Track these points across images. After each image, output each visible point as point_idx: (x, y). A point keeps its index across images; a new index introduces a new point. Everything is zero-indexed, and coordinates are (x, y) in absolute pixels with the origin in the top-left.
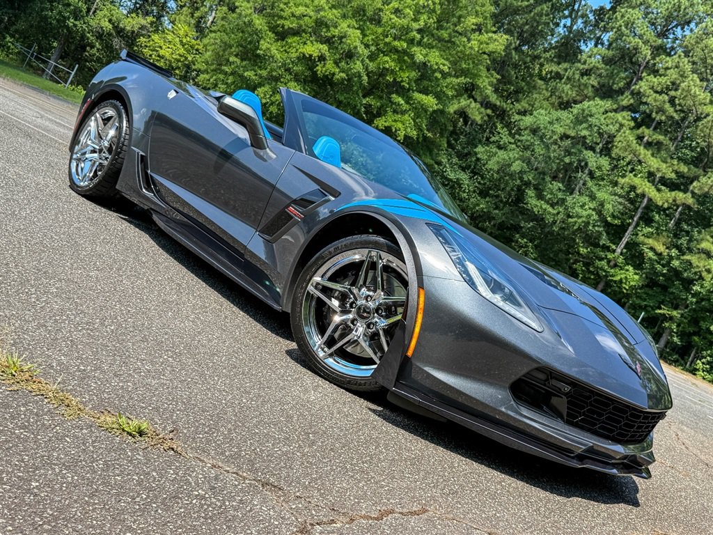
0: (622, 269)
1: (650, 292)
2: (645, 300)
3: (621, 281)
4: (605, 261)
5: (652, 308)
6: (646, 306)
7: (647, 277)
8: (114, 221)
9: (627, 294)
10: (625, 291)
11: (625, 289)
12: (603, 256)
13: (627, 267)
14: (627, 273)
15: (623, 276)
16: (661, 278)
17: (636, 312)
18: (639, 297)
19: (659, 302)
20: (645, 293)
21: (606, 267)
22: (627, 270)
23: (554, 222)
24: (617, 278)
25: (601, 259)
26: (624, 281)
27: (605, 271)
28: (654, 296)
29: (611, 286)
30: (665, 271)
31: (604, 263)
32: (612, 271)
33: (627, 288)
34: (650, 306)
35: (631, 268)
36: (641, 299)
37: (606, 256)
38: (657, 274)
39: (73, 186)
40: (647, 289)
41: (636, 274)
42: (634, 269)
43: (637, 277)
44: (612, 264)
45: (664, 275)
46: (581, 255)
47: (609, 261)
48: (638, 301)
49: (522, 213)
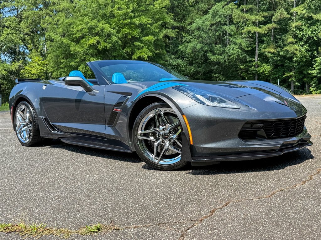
0: (261, 67)
1: (277, 70)
2: (277, 74)
3: (263, 71)
5: (281, 76)
6: (278, 76)
7: (273, 65)
8: (46, 150)
9: (268, 75)
10: (267, 75)
11: (267, 74)
12: (251, 65)
13: (263, 65)
14: (264, 67)
15: (263, 69)
16: (279, 62)
18: (274, 74)
19: (283, 72)
20: (276, 71)
21: (255, 69)
22: (264, 66)
23: (225, 61)
24: (261, 71)
25: (251, 67)
26: (265, 71)
27: (255, 71)
28: (280, 71)
29: (260, 76)
30: (279, 59)
31: (253, 67)
32: (258, 69)
33: (267, 73)
34: (280, 76)
35: (265, 64)
36: (275, 75)
37: (252, 64)
38: (276, 61)
39: (23, 144)
40: (275, 69)
41: (268, 66)
42: (266, 64)
43: (269, 67)
44: (256, 66)
45: (279, 60)
46: (242, 69)
47: (255, 66)
48: (274, 76)
49: (210, 64)
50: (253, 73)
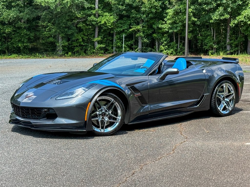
0: (103, 16)
1: (122, 22)
2: (122, 27)
3: (105, 23)
4: (93, 15)
5: (127, 30)
6: (123, 30)
7: (117, 15)
9: (112, 28)
11: (110, 26)
13: (105, 14)
14: (106, 17)
15: (105, 20)
16: (124, 12)
17: (120, 36)
18: (118, 27)
19: (129, 24)
20: (120, 23)
21: (95, 19)
22: (106, 16)
23: (56, 6)
24: (103, 22)
25: (90, 16)
26: (107, 22)
27: (95, 21)
28: (125, 23)
29: (102, 28)
30: (124, 8)
31: (92, 17)
32: (99, 19)
33: (110, 25)
34: (125, 29)
35: (107, 14)
37: (92, 12)
38: (121, 11)
40: (120, 21)
41: (111, 15)
42: (109, 13)
43: (112, 17)
44: (97, 15)
45: (124, 10)
46: (79, 18)
47: (95, 15)
48: (119, 29)
49: (36, 9)
50: (92, 25)
